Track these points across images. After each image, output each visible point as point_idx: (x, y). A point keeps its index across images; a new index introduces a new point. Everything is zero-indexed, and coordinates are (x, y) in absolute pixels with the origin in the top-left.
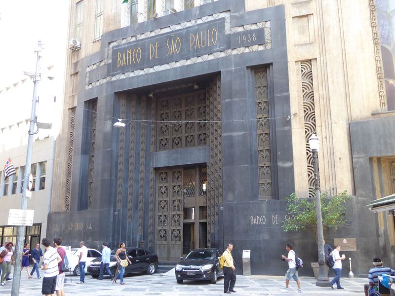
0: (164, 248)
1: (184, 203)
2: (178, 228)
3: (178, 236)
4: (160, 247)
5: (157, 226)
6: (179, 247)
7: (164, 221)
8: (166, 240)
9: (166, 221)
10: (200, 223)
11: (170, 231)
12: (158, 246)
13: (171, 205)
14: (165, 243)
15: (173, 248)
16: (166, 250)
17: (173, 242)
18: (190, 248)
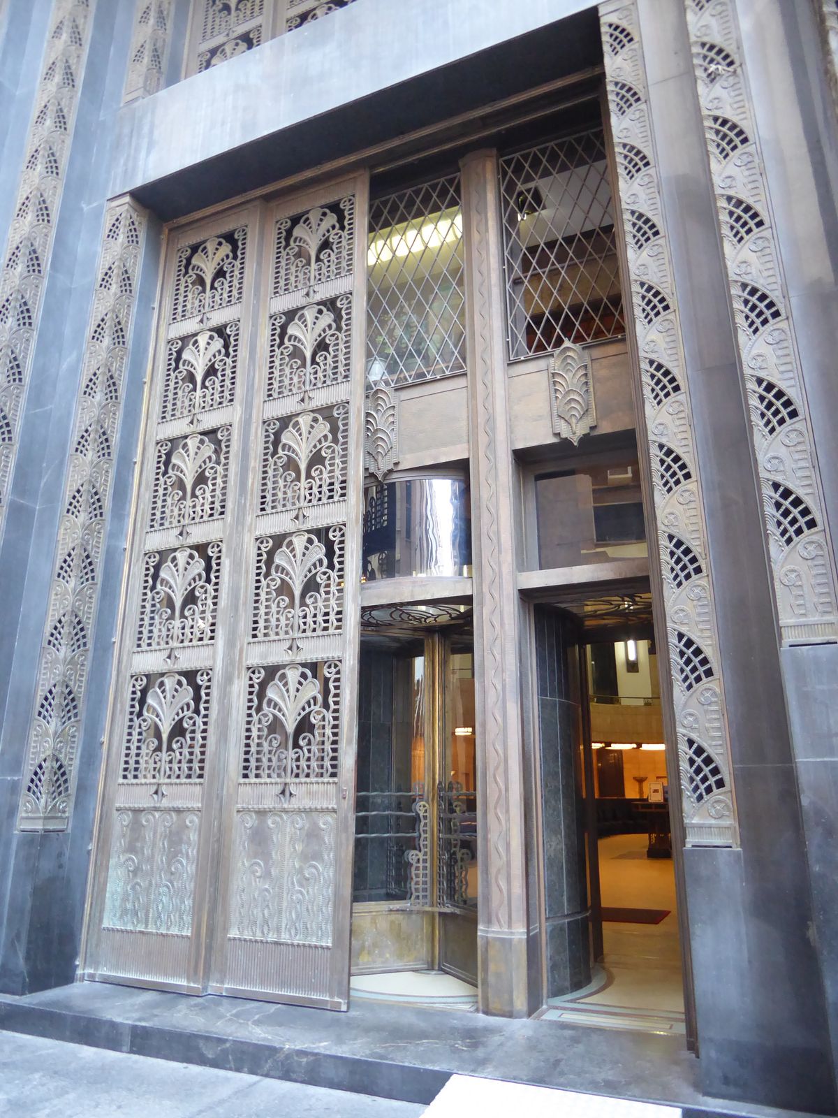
0: (175, 838)
1: (371, 434)
2: (314, 650)
3: (304, 726)
4: (136, 827)
5: (130, 642)
6: (313, 835)
7: (191, 599)
8: (197, 769)
9: (205, 594)
10: (526, 596)
11: (239, 689)
12: (120, 823)
13: (255, 463)
14: (188, 795)
15: (260, 839)
16: (187, 867)
17: (263, 793)
18: (413, 844)
